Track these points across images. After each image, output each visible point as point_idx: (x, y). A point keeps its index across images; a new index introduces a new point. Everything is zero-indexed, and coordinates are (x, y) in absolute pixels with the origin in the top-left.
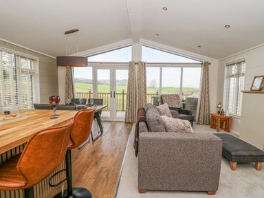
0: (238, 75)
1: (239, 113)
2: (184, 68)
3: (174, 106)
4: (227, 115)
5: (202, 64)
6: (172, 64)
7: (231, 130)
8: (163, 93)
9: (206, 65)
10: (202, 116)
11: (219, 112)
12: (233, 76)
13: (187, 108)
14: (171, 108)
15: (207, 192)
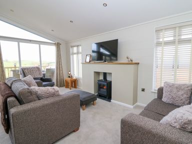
0: (78, 53)
1: (81, 76)
2: (41, 46)
3: (36, 77)
4: (74, 78)
5: (55, 44)
6: (30, 41)
7: (77, 87)
8: (23, 66)
9: (58, 45)
10: (59, 80)
11: (69, 77)
12: (75, 54)
13: (47, 77)
14: (35, 79)
15: (74, 131)
